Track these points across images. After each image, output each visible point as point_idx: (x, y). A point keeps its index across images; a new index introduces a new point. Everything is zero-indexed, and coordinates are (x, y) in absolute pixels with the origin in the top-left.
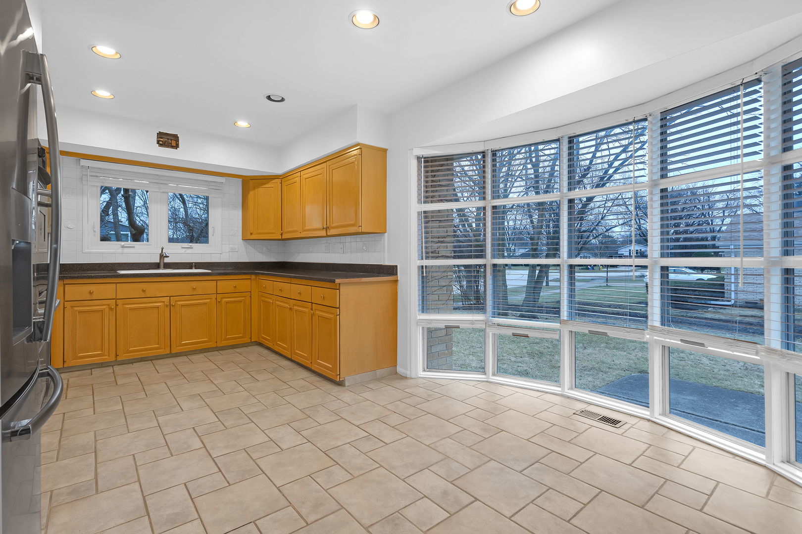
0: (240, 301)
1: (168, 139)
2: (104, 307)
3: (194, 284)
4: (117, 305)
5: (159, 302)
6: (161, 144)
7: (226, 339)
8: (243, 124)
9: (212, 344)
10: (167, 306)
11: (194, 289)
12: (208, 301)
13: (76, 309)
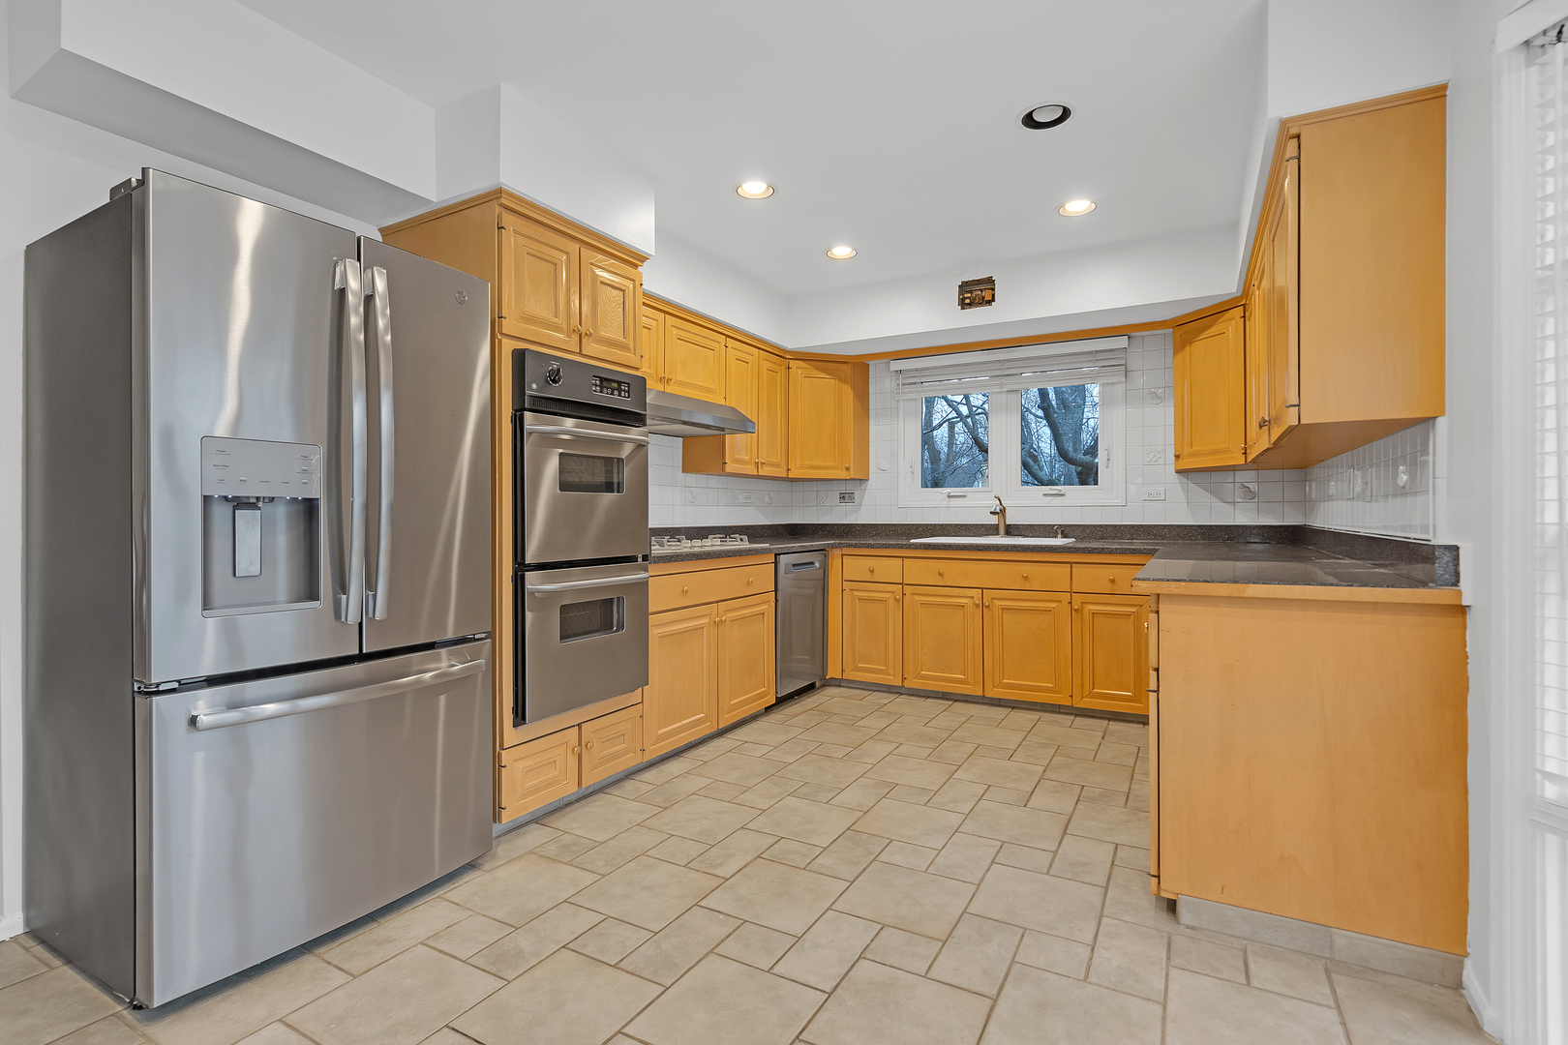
0: (1128, 615)
1: (981, 290)
2: (888, 595)
3: (1025, 569)
4: (904, 594)
5: (964, 597)
6: (969, 304)
7: (1092, 695)
8: (1078, 206)
9: (1062, 699)
10: (977, 605)
11: (1026, 578)
12: (1054, 605)
13: (855, 593)
